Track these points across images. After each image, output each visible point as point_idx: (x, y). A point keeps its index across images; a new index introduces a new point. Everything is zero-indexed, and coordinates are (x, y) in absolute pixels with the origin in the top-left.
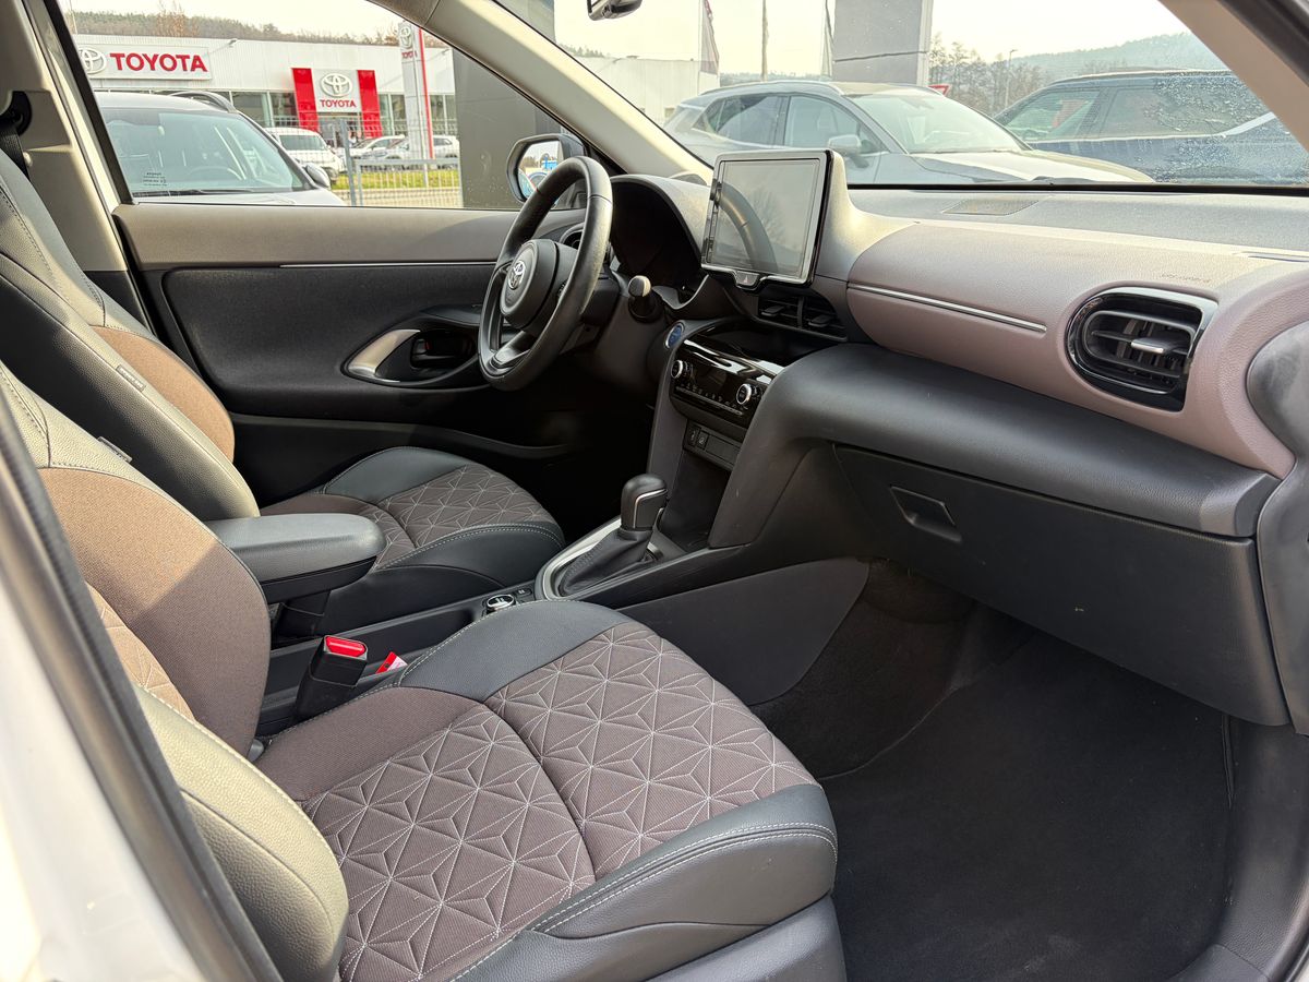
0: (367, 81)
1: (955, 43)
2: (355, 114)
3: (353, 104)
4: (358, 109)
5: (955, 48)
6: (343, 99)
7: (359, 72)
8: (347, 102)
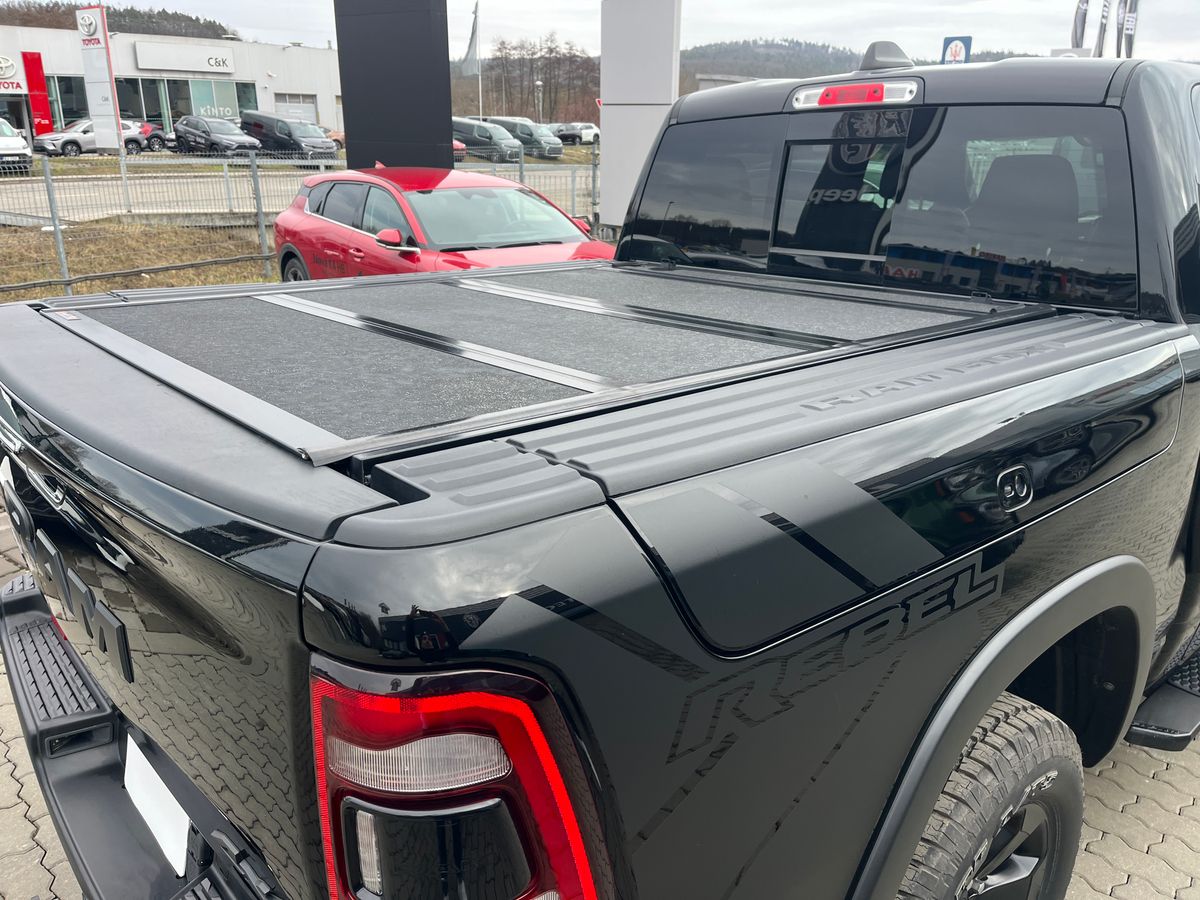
0: (32, 62)
1: (567, 43)
2: (20, 96)
3: (18, 86)
4: (24, 90)
5: (568, 47)
6: (8, 81)
7: (25, 55)
8: (12, 83)
